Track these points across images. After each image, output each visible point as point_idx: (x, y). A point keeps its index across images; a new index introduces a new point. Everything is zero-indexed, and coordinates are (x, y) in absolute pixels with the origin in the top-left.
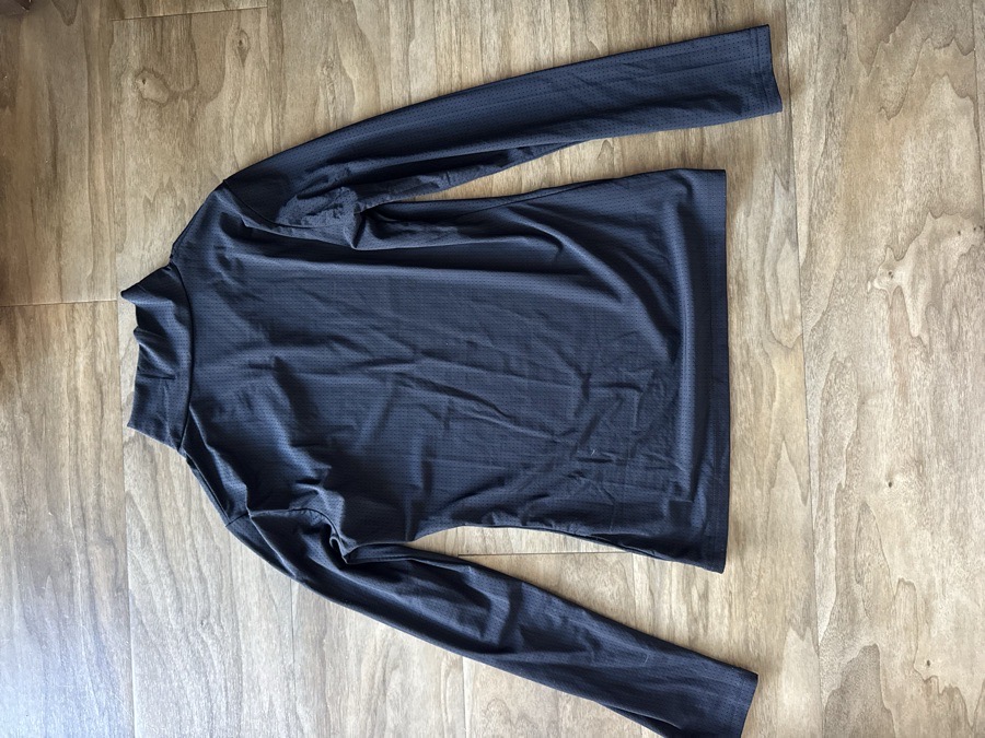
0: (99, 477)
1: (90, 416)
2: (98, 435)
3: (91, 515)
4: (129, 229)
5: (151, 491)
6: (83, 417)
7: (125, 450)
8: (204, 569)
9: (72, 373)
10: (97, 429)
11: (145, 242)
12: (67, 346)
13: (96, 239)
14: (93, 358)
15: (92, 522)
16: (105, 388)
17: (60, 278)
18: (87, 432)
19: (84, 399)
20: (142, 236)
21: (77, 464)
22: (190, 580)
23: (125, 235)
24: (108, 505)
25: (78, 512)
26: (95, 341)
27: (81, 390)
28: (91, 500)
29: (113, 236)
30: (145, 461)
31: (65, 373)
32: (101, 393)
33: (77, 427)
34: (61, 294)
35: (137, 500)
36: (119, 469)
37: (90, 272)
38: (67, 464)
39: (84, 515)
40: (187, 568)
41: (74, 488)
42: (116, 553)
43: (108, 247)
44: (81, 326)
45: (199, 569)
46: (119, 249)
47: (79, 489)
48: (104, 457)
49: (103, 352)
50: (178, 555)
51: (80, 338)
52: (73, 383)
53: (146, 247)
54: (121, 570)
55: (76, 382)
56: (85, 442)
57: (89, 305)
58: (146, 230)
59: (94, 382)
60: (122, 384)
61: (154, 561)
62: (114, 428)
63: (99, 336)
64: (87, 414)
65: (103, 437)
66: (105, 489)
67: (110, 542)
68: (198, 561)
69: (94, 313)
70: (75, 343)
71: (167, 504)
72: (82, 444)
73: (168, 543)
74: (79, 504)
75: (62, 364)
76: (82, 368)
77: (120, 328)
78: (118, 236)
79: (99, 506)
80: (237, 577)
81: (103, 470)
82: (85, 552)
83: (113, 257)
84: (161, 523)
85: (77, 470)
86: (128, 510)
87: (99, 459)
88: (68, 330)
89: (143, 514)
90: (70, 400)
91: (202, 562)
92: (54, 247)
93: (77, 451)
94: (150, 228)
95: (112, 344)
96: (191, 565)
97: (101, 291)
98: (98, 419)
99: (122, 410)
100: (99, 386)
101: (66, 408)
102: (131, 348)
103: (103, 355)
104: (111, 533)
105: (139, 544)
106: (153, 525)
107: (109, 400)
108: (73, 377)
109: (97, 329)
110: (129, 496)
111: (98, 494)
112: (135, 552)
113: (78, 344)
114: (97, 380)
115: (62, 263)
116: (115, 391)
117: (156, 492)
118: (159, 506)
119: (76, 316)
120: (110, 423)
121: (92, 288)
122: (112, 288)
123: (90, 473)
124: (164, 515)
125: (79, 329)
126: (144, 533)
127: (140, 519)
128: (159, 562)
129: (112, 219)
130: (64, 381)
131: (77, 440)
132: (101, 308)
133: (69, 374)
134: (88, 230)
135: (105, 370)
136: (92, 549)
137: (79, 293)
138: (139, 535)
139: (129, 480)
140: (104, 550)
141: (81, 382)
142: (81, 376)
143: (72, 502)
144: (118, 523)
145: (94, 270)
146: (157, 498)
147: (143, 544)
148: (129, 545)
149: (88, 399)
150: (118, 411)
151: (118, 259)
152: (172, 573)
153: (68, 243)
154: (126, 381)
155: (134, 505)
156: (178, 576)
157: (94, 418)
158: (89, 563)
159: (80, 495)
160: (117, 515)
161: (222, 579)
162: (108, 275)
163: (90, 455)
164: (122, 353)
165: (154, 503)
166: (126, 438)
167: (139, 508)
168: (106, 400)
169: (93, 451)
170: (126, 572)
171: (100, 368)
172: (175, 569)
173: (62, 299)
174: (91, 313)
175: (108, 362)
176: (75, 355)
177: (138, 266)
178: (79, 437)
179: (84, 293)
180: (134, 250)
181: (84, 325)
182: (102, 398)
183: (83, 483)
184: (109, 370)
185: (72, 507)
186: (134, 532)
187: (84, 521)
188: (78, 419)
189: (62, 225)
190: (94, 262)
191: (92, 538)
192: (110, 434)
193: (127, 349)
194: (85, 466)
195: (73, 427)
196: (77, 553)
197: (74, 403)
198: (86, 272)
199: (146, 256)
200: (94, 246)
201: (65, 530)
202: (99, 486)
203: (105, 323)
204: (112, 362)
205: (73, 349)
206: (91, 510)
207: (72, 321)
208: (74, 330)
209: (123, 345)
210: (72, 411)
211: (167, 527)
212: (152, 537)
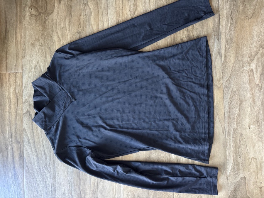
0: (16, 123)
1: (14, 106)
2: (16, 112)
3: (14, 134)
4: (26, 52)
5: (31, 128)
6: (12, 106)
7: (24, 116)
8: (46, 151)
9: (9, 93)
10: (16, 109)
11: (31, 55)
12: (8, 85)
13: (17, 54)
14: (15, 89)
15: (14, 137)
16: (18, 97)
17: (6, 66)
18: (13, 110)
19: (12, 101)
20: (30, 53)
21: (10, 120)
22: (42, 154)
23: (25, 53)
24: (18, 132)
25: (10, 134)
26: (16, 84)
27: (11, 98)
28: (14, 130)
29: (22, 53)
30: (29, 119)
31: (7, 93)
32: (17, 99)
33: (10, 109)
34: (7, 70)
35: (27, 130)
36: (22, 121)
37: (15, 64)
38: (7, 120)
39: (11, 135)
40: (41, 150)
41: (9, 127)
42: (20, 146)
43: (20, 57)
44: (12, 79)
45: (44, 151)
46: (23, 57)
48: (18, 118)
49: (18, 87)
50: (38, 147)
51: (12, 83)
52: (9, 96)
53: (31, 57)
54: (22, 150)
56: (12, 113)
57: (14, 73)
58: (31, 52)
59: (15, 96)
60: (23, 96)
61: (31, 148)
63: (17, 82)
64: (13, 105)
65: (18, 112)
66: (18, 127)
67: (19, 142)
68: (44, 149)
69: (16, 76)
70: (10, 84)
71: (36, 132)
72: (12, 114)
73: (35, 143)
74: (10, 131)
75: (6, 91)
76: (12, 92)
77: (23, 80)
79: (16, 132)
81: (17, 121)
83: (21, 60)
84: (34, 137)
85: (10, 121)
86: (24, 133)
87: (16, 118)
88: (8, 80)
89: (28, 134)
90: (8, 101)
92: (5, 57)
93: (10, 116)
94: (32, 51)
95: (21, 85)
96: (42, 150)
97: (18, 70)
98: (16, 107)
99: (23, 104)
100: (17, 97)
101: (7, 103)
102: (26, 86)
103: (18, 88)
104: (19, 140)
105: (27, 143)
106: (31, 137)
107: (19, 101)
109: (16, 81)
110: (24, 129)
111: (16, 128)
112: (26, 145)
113: (11, 85)
114: (16, 95)
115: (7, 61)
116: (21, 98)
117: (32, 128)
118: (33, 132)
119: (11, 76)
120: (20, 108)
121: (15, 69)
122: (21, 68)
123: (13, 122)
124: (35, 135)
125: (11, 80)
126: (29, 140)
127: (27, 136)
128: (33, 149)
129: (22, 49)
130: (7, 95)
131: (10, 113)
132: (18, 74)
133: (8, 93)
134: (14, 52)
135: (19, 92)
136: (13, 144)
137: (12, 70)
138: (27, 141)
139: (25, 125)
140: (17, 145)
141: (12, 96)
142: (12, 94)
143: (8, 131)
144: (21, 137)
147: (28, 143)
148: (24, 143)
150: (22, 104)
151: (23, 60)
152: (36, 152)
153: (9, 55)
154: (24, 96)
155: (26, 132)
156: (38, 153)
158: (13, 149)
159: (11, 129)
160: (21, 135)
161: (51, 154)
162: (20, 65)
163: (14, 117)
164: (23, 87)
165: (32, 131)
166: (24, 112)
167: (27, 133)
168: (18, 101)
170: (23, 151)
171: (17, 92)
172: (37, 151)
173: (7, 72)
174: (15, 76)
175: (20, 90)
176: (10, 88)
177: (29, 62)
178: (11, 112)
179: (13, 70)
180: (28, 57)
181: (13, 79)
182: (17, 100)
183: (11, 125)
184: (20, 92)
185: (8, 132)
186: (26, 140)
187: (12, 136)
188: (11, 106)
189: (7, 50)
190: (16, 61)
191: (14, 141)
192: (19, 111)
193: (25, 86)
194: (12, 120)
195: (9, 109)
196: (9, 146)
197: (9, 102)
198: (14, 64)
199: (31, 59)
200: (16, 57)
201: (6, 139)
202: (16, 126)
203: (19, 79)
204: (21, 90)
205: (10, 86)
206: (13, 133)
207: (9, 78)
208: (10, 81)
209: (24, 85)
210: (9, 104)
211: (35, 138)
212: (31, 141)
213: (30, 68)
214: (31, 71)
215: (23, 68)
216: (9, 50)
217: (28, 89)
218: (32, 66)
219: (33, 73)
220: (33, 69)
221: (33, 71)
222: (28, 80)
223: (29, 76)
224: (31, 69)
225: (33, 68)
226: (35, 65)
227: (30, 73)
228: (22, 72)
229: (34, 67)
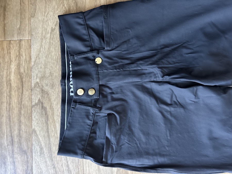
0: (20, 122)
1: (17, 93)
2: (20, 103)
3: (16, 139)
4: (37, 7)
5: (45, 128)
6: (13, 93)
7: (33, 109)
8: (70, 166)
9: (9, 73)
10: (20, 99)
11: (45, 13)
12: (6, 60)
13: (22, 12)
14: (19, 66)
15: (16, 143)
16: (24, 80)
17: (4, 29)
18: (15, 100)
19: (14, 85)
20: (44, 10)
21: (10, 116)
22: (63, 171)
23: (36, 10)
24: (24, 135)
25: (9, 138)
26: (20, 58)
27: (13, 80)
28: (16, 132)
29: (30, 10)
30: (42, 114)
31: (5, 73)
32: (22, 82)
33: (10, 98)
34: (5, 36)
35: (38, 133)
36: (30, 118)
37: (18, 26)
38: (5, 115)
39: (12, 140)
40: (62, 165)
41: (8, 127)
42: (27, 158)
43: (27, 15)
44: (13, 51)
45: (68, 166)
46: (33, 16)
47: (10, 127)
48: (23, 112)
49: (24, 63)
50: (58, 159)
51: (13, 56)
52: (9, 77)
53: (45, 15)
54: (29, 165)
55: (10, 77)
56: (14, 105)
57: (17, 41)
58: (45, 7)
59: (19, 77)
60: (32, 78)
61: (46, 162)
62: (28, 99)
63: (22, 55)
64: (15, 92)
65: (23, 103)
66: (23, 127)
67: (25, 152)
68: (67, 162)
69: (20, 45)
70: (10, 59)
71: (53, 135)
72: (13, 106)
73: (53, 153)
74: (10, 135)
75: (4, 69)
76: (13, 70)
77: (32, 52)
78: (32, 10)
79: (20, 136)
80: (86, 170)
81: (22, 119)
82: (13, 157)
83: (29, 20)
84: (50, 144)
85: (10, 118)
86: (33, 138)
87: (20, 113)
88: (7, 52)
89: (41, 139)
90: (7, 85)
91: (69, 163)
92: (2, 15)
93: (10, 110)
94: (48, 6)
95: (28, 59)
96: (64, 164)
97: (23, 35)
98: (20, 94)
99: (32, 90)
100: (21, 79)
101: (5, 89)
102: (37, 61)
103: (24, 65)
104: (25, 148)
105: (39, 154)
106: (46, 144)
107: (26, 86)
108: (9, 75)
109: (21, 53)
110: (34, 131)
111: (20, 130)
112: (36, 157)
113: (12, 59)
114: (20, 76)
115: (6, 22)
116: (29, 81)
117: (48, 129)
118: (49, 136)
119: (11, 46)
120: (26, 96)
121: (19, 34)
122: (29, 33)
123: (16, 120)
124: (51, 140)
125: (12, 52)
126: (41, 149)
127: (39, 142)
128: (48, 162)
129: (30, 3)
130: (5, 76)
131: (10, 104)
132: (23, 43)
133: (7, 73)
134: (18, 7)
135: (24, 71)
136: (16, 156)
137: (13, 36)
138: (39, 149)
139: (34, 123)
140: (22, 156)
141: (13, 77)
142: (13, 74)
143: (7, 133)
144: (29, 143)
145: (20, 26)
146: (48, 132)
147: (41, 154)
148: (34, 154)
149: (16, 85)
150: (30, 91)
151: (32, 20)
152: (54, 167)
153: (9, 13)
154: (34, 77)
155: (37, 135)
156: (57, 169)
157: (18, 94)
158: (14, 162)
159: (11, 130)
160: (29, 140)
161: (79, 171)
162: (27, 28)
163: (16, 111)
164: (33, 63)
165: (46, 135)
166: (34, 103)
167: (39, 137)
168: (24, 85)
169: (17, 109)
170: (32, 167)
171: (22, 70)
172: (56, 166)
173: (5, 38)
174: (18, 45)
175: (26, 67)
176: (10, 64)
177: (42, 23)
178: (11, 102)
179: (16, 36)
180: (40, 16)
181: (15, 50)
182: (22, 85)
183: (12, 124)
184: (26, 71)
185: (7, 136)
186: (36, 148)
187: (13, 143)
188: (11, 94)
189: (6, 5)
190: (21, 22)
191: (16, 151)
192: (26, 102)
193: (35, 62)
194: (13, 116)
195: (8, 98)
196: (8, 158)
197: (9, 87)
198: (16, 26)
199: (46, 19)
200: (21, 15)
201: (3, 147)
202: (20, 126)
203: (25, 50)
204: (28, 68)
205: (9, 62)
206: (16, 137)
207: (9, 49)
208: (10, 53)
209: (33, 60)
210: (8, 90)
211: (52, 146)
212: (45, 150)
213: (44, 33)
214: (44, 37)
215: (32, 33)
216: (8, 5)
217: (39, 66)
218: (46, 30)
219: (48, 40)
220: (49, 35)
221: (49, 38)
222: (40, 51)
223: (41, 46)
224: (46, 34)
225: (48, 33)
226: (52, 28)
227: (44, 42)
228: (31, 40)
229: (50, 31)
